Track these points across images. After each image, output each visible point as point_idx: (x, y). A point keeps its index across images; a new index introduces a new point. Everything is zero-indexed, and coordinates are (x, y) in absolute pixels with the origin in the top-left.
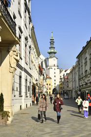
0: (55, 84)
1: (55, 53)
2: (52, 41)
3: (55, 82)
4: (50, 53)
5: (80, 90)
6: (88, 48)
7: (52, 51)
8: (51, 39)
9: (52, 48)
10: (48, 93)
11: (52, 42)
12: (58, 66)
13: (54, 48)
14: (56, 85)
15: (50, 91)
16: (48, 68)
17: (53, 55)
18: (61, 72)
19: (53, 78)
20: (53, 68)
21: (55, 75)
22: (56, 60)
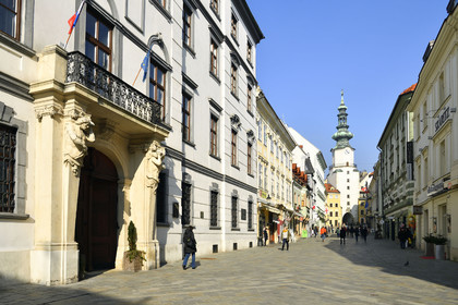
0: (348, 204)
1: (349, 138)
2: (342, 112)
3: (348, 200)
4: (338, 139)
5: (384, 217)
6: (393, 126)
7: (343, 133)
8: (340, 110)
9: (342, 127)
10: (333, 223)
11: (342, 115)
12: (355, 166)
13: (347, 127)
14: (351, 207)
15: (337, 218)
16: (334, 169)
17: (345, 142)
18: (362, 177)
19: (344, 192)
20: (345, 169)
21: (348, 184)
22: (352, 152)
